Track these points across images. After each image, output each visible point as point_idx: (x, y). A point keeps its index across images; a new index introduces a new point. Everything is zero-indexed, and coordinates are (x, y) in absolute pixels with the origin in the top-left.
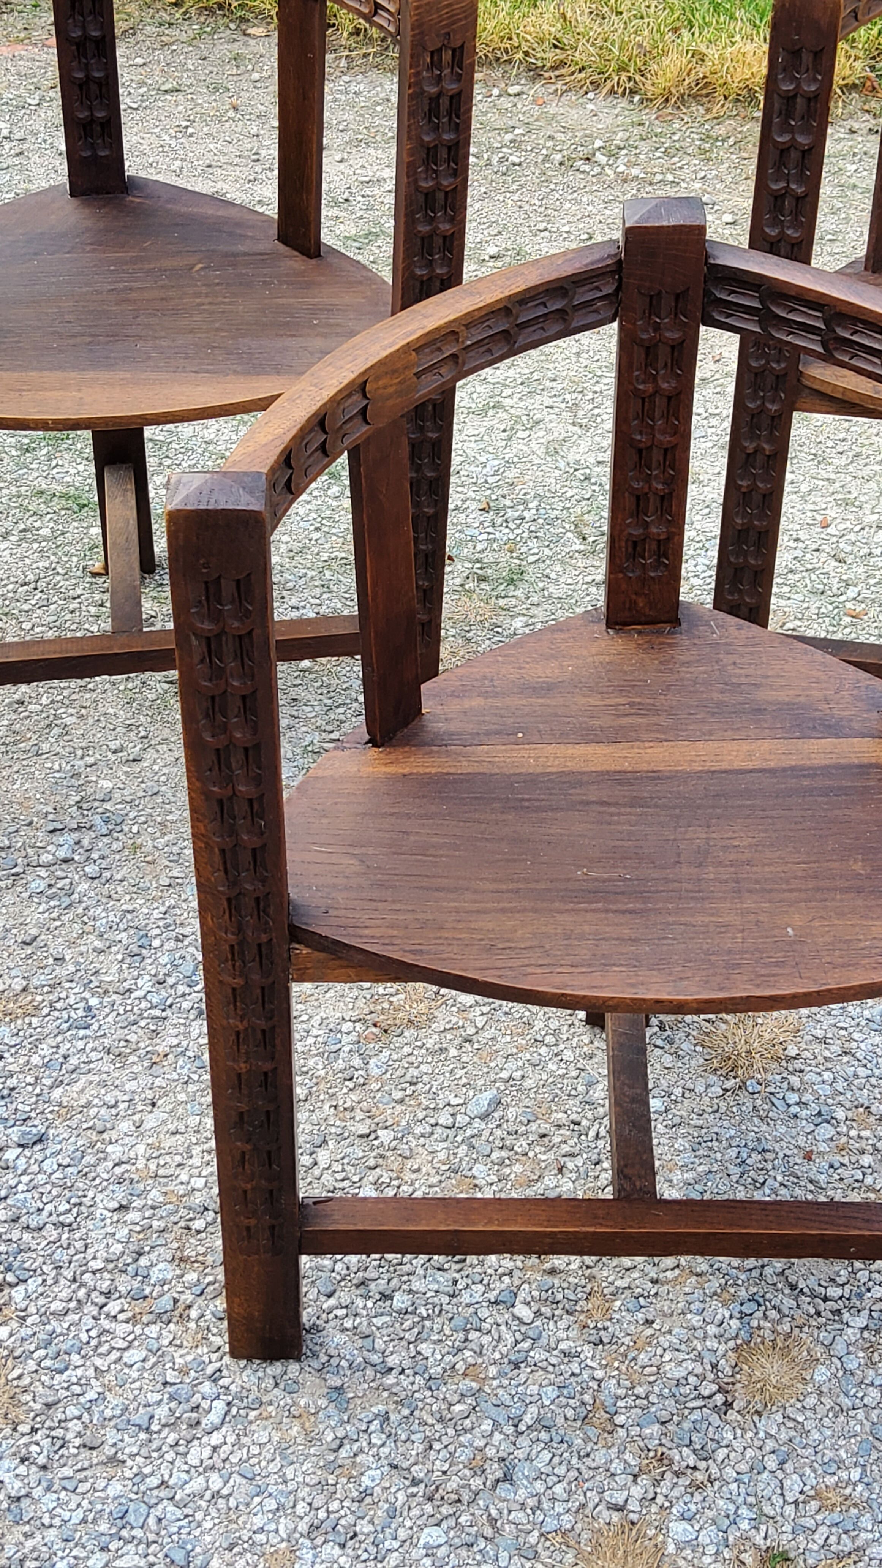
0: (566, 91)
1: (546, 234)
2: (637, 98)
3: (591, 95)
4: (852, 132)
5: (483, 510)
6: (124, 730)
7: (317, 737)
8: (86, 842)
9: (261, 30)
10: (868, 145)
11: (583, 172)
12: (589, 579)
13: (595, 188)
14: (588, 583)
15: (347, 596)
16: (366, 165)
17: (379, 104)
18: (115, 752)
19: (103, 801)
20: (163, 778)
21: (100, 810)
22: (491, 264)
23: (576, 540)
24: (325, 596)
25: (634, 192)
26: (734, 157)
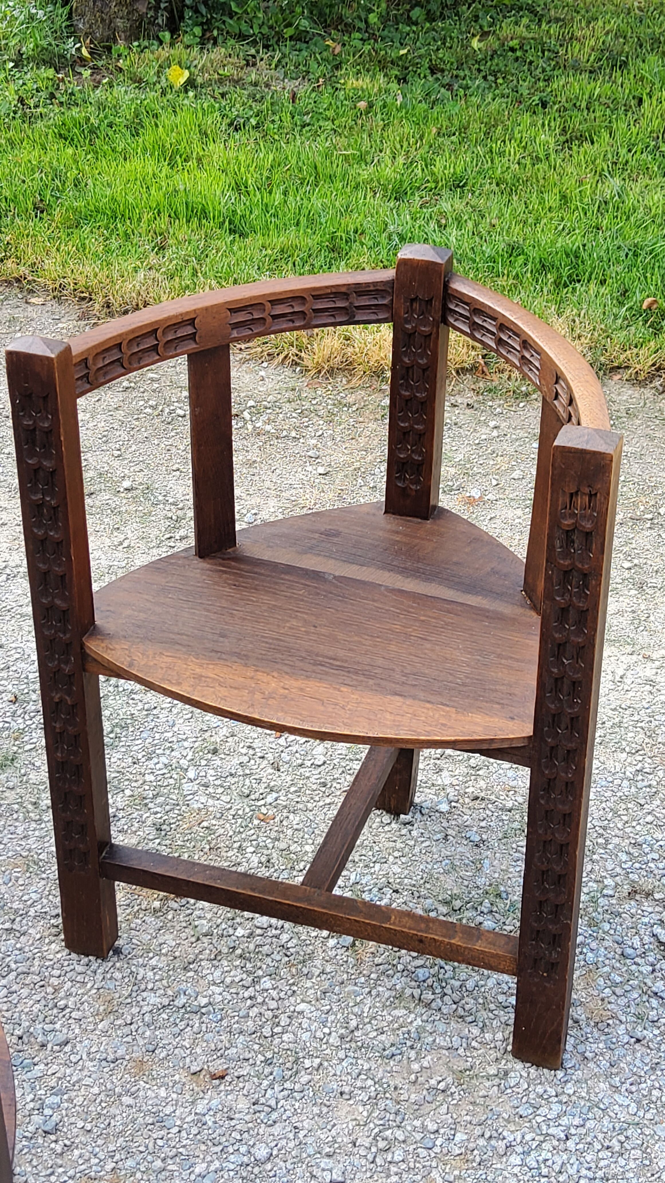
0: (249, 359)
1: (178, 473)
2: (298, 369)
3: (265, 364)
5: (11, 701)
9: (40, 299)
10: (462, 417)
22: (123, 495)
26: (352, 420)
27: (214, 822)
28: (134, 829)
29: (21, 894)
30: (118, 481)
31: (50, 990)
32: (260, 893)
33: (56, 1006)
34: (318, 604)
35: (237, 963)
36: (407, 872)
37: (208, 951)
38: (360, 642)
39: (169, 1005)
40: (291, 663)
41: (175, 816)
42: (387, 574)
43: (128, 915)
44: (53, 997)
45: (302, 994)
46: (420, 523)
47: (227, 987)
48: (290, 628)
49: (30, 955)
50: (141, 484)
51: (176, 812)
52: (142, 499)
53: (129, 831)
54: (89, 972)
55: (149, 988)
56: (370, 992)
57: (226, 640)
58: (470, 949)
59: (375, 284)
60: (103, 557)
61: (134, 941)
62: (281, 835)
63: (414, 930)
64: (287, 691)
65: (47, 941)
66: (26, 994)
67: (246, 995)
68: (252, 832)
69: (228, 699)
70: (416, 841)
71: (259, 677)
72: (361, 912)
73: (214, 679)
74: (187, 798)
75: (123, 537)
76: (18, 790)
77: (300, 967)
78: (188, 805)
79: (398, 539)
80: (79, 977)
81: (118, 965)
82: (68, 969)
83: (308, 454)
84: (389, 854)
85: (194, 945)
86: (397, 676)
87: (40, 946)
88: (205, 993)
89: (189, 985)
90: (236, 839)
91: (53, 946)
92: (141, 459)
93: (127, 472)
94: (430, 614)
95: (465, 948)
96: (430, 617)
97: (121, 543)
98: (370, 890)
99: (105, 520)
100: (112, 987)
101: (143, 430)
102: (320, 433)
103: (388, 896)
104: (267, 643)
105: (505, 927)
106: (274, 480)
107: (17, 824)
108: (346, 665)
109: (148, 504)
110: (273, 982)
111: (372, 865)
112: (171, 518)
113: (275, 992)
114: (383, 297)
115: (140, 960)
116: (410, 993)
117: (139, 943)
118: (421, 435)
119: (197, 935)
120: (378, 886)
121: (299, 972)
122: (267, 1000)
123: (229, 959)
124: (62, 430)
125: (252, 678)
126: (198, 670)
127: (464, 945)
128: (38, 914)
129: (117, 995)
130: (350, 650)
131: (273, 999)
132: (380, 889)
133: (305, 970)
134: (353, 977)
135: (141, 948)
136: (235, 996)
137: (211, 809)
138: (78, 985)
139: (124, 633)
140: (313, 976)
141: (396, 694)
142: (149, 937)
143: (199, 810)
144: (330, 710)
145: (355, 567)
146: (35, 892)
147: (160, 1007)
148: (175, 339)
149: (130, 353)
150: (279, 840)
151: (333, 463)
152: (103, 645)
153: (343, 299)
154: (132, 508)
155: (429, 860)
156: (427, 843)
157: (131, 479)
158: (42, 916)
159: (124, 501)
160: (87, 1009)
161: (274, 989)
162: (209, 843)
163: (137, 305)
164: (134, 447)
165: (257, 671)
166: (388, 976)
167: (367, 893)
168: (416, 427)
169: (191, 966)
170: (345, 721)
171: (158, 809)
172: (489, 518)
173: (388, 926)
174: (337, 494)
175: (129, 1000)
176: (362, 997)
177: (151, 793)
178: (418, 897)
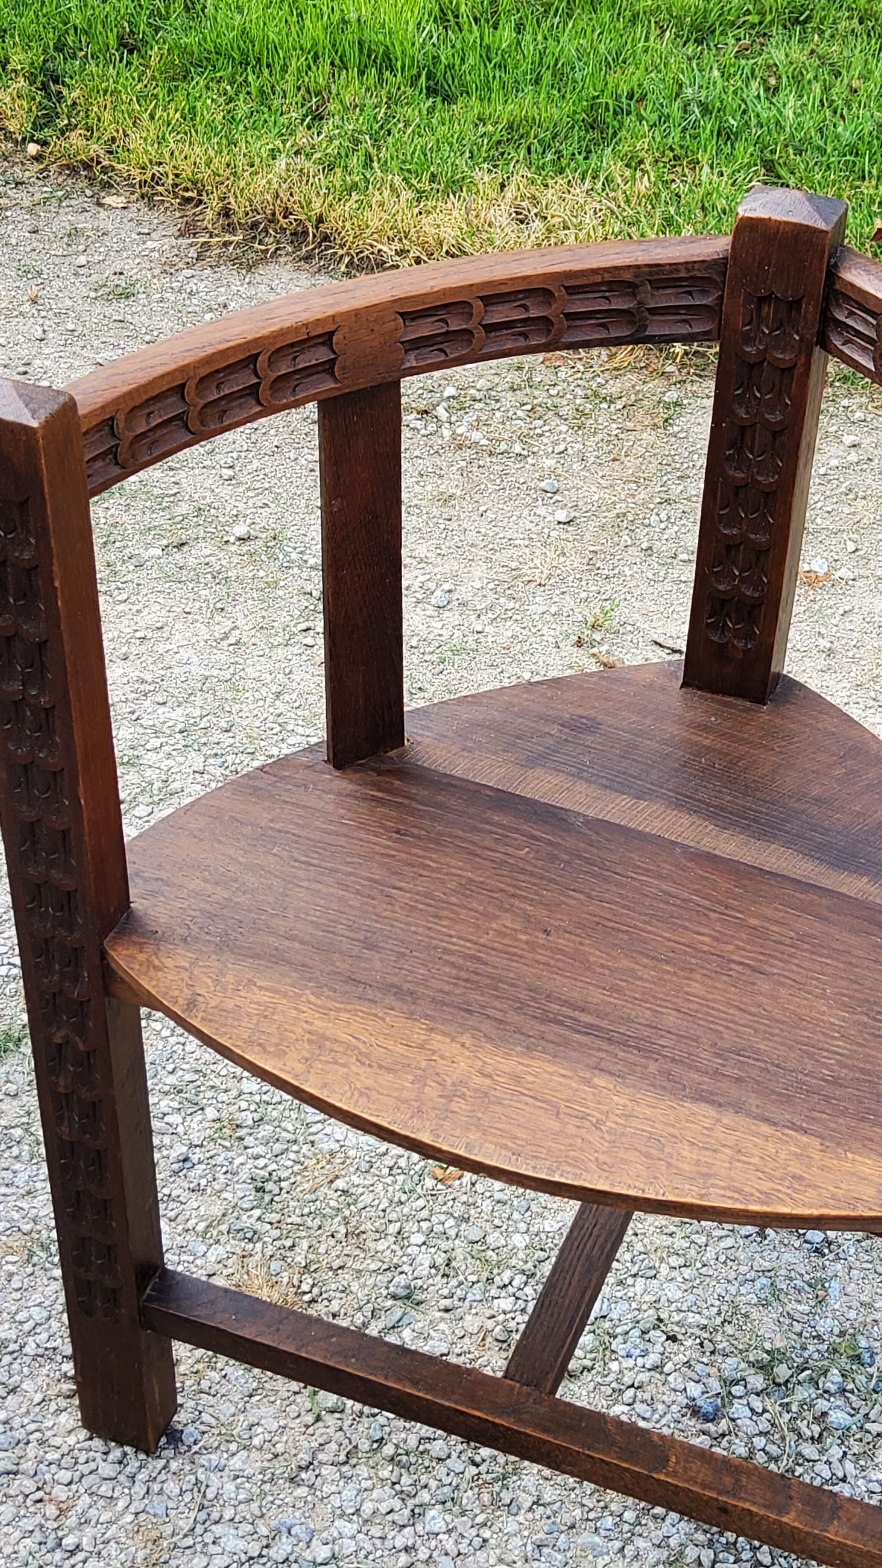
9: (122, 199)
17: (211, 310)
22: (233, 548)
26: (614, 426)
27: (356, 1180)
28: (217, 1187)
29: (14, 1308)
30: (227, 524)
31: (51, 1510)
32: (427, 1391)
33: (60, 1545)
34: (551, 880)
35: (385, 1473)
36: (691, 1298)
37: (333, 1446)
38: (632, 970)
39: (261, 1556)
40: (499, 1015)
41: (290, 1163)
42: (685, 819)
43: (198, 1361)
44: (56, 1525)
45: (498, 1546)
46: (750, 709)
47: (366, 1521)
48: (499, 933)
49: (20, 1434)
50: (265, 529)
51: (292, 1156)
52: (263, 557)
53: (209, 1191)
54: (121, 1478)
55: (227, 1517)
56: (622, 1549)
57: (377, 956)
58: (816, 1536)
59: (689, 265)
60: (194, 659)
61: (205, 1417)
62: (472, 1212)
63: (711, 1489)
64: (488, 1081)
65: (53, 1407)
66: (10, 1517)
67: (399, 1543)
68: (421, 1202)
69: (374, 1095)
70: (709, 1235)
71: (436, 1046)
72: (613, 1444)
73: (348, 1046)
74: (312, 1130)
75: (229, 624)
76: (25, 1099)
77: (497, 1487)
78: (312, 1143)
79: (707, 742)
80: (103, 1488)
81: (174, 1465)
82: (85, 1469)
83: (542, 485)
84: (662, 1260)
85: (311, 1430)
86: (705, 1056)
87: (39, 1418)
88: (325, 1535)
89: (297, 1514)
90: (393, 1216)
91: (63, 1418)
92: (267, 485)
93: (242, 506)
94: (769, 912)
95: (807, 1533)
96: (768, 920)
97: (226, 636)
98: (627, 1333)
99: (203, 593)
100: (161, 1511)
101: (272, 432)
102: (561, 448)
103: (659, 1348)
104: (453, 965)
105: (868, 1426)
106: (483, 531)
107: (17, 1166)
108: (604, 1024)
109: (274, 566)
110: (448, 1518)
111: (630, 1281)
112: (311, 594)
113: (451, 1541)
114: (704, 292)
115: (213, 1456)
116: (695, 1556)
117: (213, 1422)
118: (760, 553)
119: (316, 1410)
120: (641, 1325)
121: (496, 1501)
122: (435, 1554)
123: (371, 1463)
124: (55, 568)
125: (421, 1047)
126: (319, 1024)
127: (806, 1529)
128: (40, 1351)
129: (168, 1529)
130: (614, 989)
131: (447, 1554)
132: (643, 1333)
133: (506, 1497)
134: (592, 1515)
135: (216, 1431)
136: (378, 1543)
137: (352, 1153)
138: (102, 1503)
139: (184, 931)
140: (519, 1509)
141: (702, 1097)
142: (233, 1410)
143: (332, 1154)
144: (571, 1130)
145: (625, 801)
146: (39, 1305)
147: (243, 1559)
148: (294, 372)
149: (202, 402)
150: (467, 1220)
151: (580, 503)
152: (142, 957)
153: (627, 294)
154: (248, 573)
155: (732, 1275)
156: (729, 1242)
157: (249, 521)
158: (46, 1355)
159: (235, 559)
160: (114, 1553)
161: (449, 1531)
162: (346, 1221)
163: (274, 214)
164: (256, 464)
165: (432, 1030)
166: (655, 1517)
167: (620, 1339)
168: (753, 536)
169: (303, 1475)
170: (602, 1158)
171: (261, 1150)
172: (841, 611)
173: (662, 1477)
174: (585, 561)
175: (189, 1541)
176: (607, 1559)
177: (250, 1116)
178: (712, 1353)
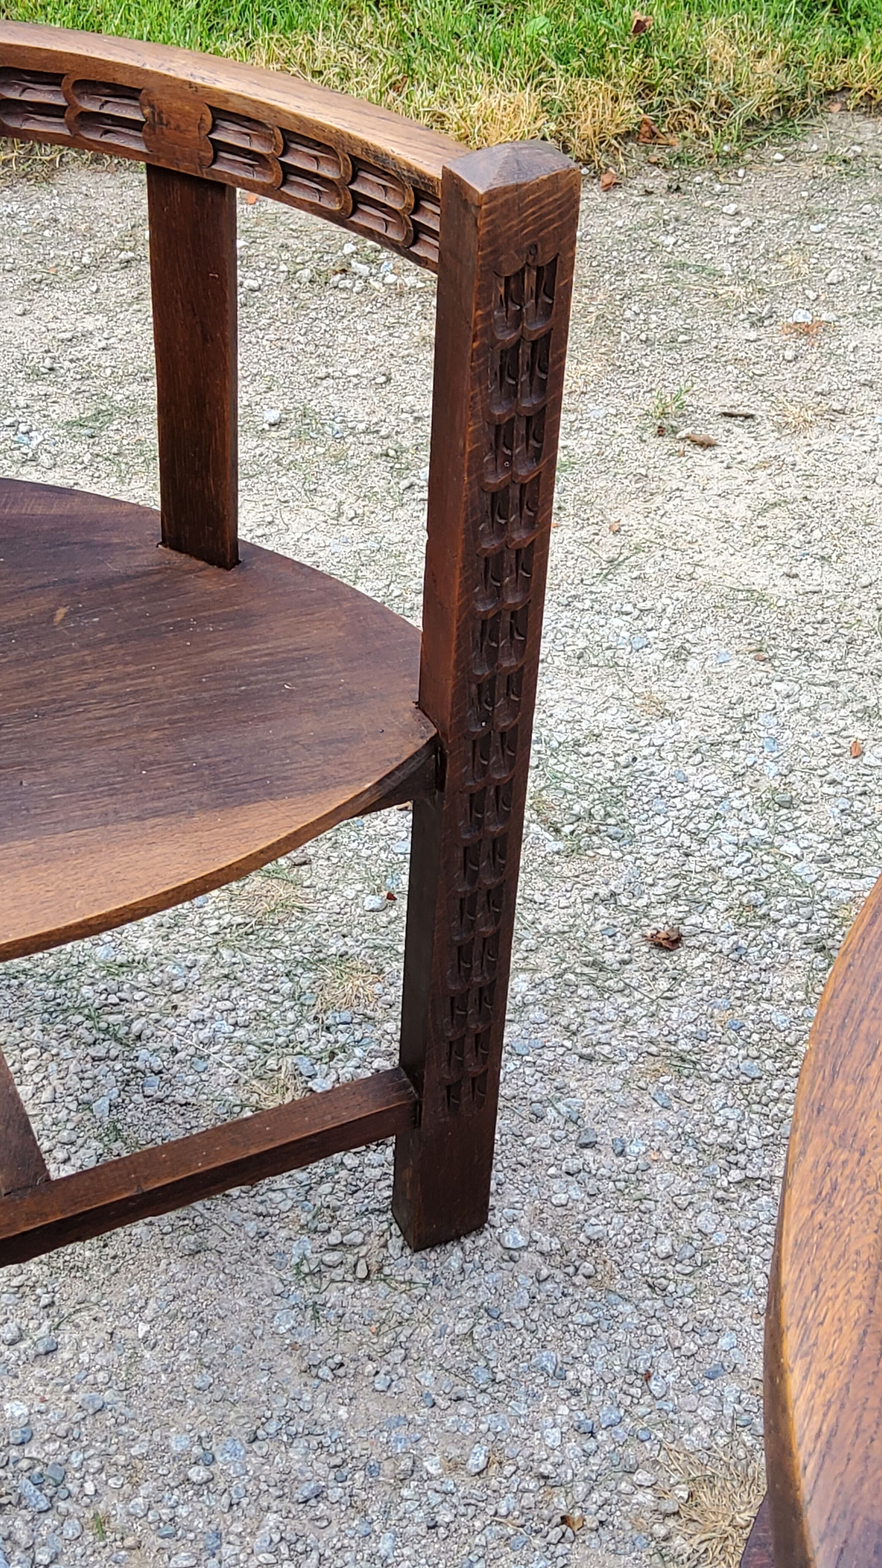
4: (648, 193)
6: (14, 1299)
7: (306, 1245)
8: (22, 1536)
11: (344, 289)
12: (588, 893)
13: (368, 309)
14: (589, 900)
15: (267, 986)
16: (58, 314)
18: (12, 1343)
19: (22, 1443)
20: (101, 1376)
21: (24, 1464)
23: (547, 835)
24: (235, 993)
25: (419, 308)
